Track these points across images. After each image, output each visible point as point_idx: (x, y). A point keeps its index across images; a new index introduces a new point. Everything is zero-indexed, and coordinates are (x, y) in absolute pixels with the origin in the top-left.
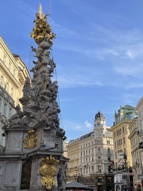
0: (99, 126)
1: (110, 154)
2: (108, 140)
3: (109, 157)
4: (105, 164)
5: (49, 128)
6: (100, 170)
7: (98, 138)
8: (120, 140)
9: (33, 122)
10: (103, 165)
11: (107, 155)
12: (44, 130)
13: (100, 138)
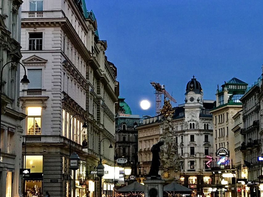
0: (193, 102)
1: (208, 144)
2: (206, 124)
3: (207, 149)
4: (200, 159)
5: (177, 170)
6: (193, 168)
7: (190, 121)
8: (222, 129)
9: (166, 165)
10: (198, 160)
11: (204, 145)
12: (175, 171)
13: (193, 121)
